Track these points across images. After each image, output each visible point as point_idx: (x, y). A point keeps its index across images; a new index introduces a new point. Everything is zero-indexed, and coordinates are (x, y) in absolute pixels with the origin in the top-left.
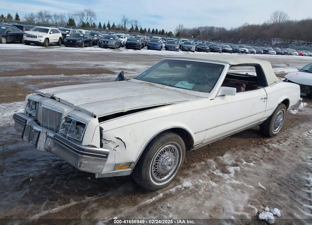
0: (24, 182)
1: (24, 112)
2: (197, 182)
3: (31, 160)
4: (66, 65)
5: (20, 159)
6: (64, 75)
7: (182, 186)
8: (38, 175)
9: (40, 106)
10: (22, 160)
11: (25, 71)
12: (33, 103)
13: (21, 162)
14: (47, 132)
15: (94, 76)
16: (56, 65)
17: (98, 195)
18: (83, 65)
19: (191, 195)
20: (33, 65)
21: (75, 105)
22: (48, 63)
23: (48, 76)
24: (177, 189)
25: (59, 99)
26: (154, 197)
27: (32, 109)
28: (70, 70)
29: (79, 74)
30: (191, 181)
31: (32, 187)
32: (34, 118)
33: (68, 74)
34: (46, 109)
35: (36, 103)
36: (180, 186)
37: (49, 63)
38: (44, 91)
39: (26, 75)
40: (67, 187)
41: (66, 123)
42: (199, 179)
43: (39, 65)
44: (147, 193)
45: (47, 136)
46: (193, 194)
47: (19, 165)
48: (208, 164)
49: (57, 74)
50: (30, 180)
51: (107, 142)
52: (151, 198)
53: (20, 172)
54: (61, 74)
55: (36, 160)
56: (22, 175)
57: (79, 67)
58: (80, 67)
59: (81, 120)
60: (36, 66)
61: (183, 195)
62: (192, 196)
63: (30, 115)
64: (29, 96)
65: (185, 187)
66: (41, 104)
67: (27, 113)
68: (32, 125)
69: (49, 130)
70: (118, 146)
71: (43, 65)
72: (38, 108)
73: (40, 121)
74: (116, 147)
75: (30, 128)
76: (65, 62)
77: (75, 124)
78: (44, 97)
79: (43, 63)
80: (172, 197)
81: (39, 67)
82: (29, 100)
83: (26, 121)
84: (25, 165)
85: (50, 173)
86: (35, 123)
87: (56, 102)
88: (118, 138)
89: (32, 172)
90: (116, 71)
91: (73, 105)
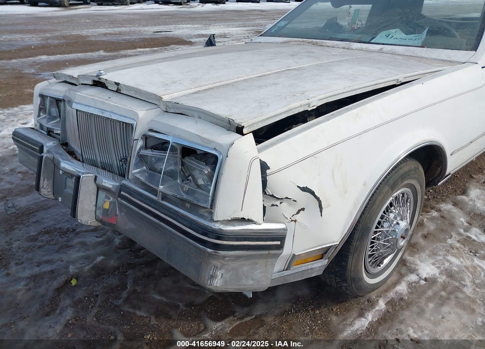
0: (59, 290)
1: (36, 125)
2: (447, 264)
3: (68, 230)
4: (105, 34)
5: (44, 229)
6: (104, 52)
7: (418, 275)
8: (87, 268)
9: (67, 106)
10: (47, 232)
11: (34, 49)
12: (51, 102)
13: (46, 238)
14: (96, 177)
15: (158, 50)
16: (88, 36)
17: (237, 314)
18: (134, 33)
19: (448, 299)
20: (47, 39)
21: (166, 98)
22: (73, 34)
23: (76, 54)
24: (410, 285)
25: (117, 84)
26: (366, 310)
27: (51, 118)
28: (112, 43)
29: (130, 49)
30: (433, 261)
31: (80, 301)
32: (60, 137)
33: (111, 51)
34: (87, 113)
35: (58, 101)
36: (413, 278)
37: (75, 33)
38: (74, 72)
39: (37, 55)
40: (158, 297)
41: (148, 152)
42: (446, 255)
43: (57, 38)
44: (346, 301)
45: (99, 188)
46: (452, 297)
47: (44, 245)
48: (446, 214)
49: (92, 51)
50: (72, 282)
51: (278, 203)
52: (361, 315)
53: (47, 262)
54: (98, 50)
55: (78, 230)
56: (52, 272)
57: (128, 37)
58: (130, 36)
59: (200, 142)
60: (53, 39)
61: (429, 299)
62: (453, 302)
63: (50, 133)
64: (39, 88)
65: (426, 280)
66: (70, 102)
67: (41, 127)
68: (57, 157)
69: (100, 170)
70: (303, 209)
71: (64, 37)
72: (65, 113)
73: (75, 146)
74: (298, 213)
75: (52, 165)
76: (102, 30)
77: (179, 155)
78: (75, 85)
79: (64, 34)
80: (407, 307)
81: (57, 41)
82: (42, 96)
83: (42, 147)
84: (55, 244)
85: (112, 261)
86: (62, 150)
87: (110, 94)
88: (305, 189)
89: (73, 262)
90: (193, 40)
91: (160, 98)
